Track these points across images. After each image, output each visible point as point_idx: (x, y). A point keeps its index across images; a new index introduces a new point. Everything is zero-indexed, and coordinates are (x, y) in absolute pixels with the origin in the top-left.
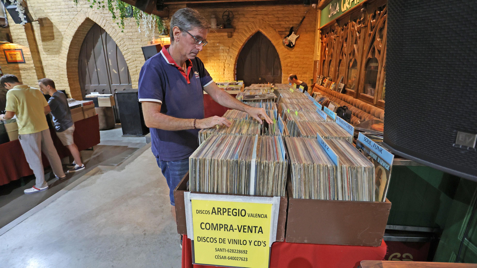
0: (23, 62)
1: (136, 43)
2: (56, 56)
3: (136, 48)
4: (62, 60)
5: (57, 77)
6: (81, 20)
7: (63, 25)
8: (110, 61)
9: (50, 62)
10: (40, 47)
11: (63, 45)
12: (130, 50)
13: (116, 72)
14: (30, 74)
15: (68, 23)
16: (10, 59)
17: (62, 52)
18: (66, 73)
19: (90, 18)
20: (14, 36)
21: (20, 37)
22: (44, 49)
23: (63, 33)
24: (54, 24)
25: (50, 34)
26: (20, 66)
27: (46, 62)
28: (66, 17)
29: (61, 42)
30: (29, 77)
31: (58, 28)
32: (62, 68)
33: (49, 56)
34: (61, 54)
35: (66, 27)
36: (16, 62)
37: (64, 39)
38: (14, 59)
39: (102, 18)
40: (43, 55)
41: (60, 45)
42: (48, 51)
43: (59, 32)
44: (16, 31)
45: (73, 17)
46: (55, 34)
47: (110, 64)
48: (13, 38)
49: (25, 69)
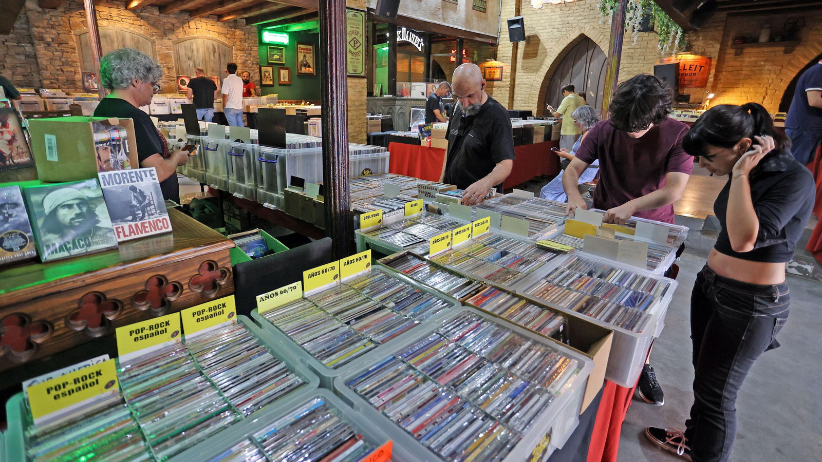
0: (500, 80)
1: (637, 61)
2: (532, 74)
3: (634, 67)
4: (538, 79)
5: (527, 96)
6: (574, 35)
7: (552, 42)
8: (589, 82)
9: (524, 80)
10: (519, 65)
11: (545, 63)
12: (625, 69)
13: (593, 95)
14: (502, 92)
15: (558, 40)
16: (487, 76)
17: (541, 70)
18: (538, 93)
19: (585, 34)
20: (500, 53)
21: (505, 55)
22: (522, 66)
23: (548, 50)
24: (542, 41)
25: (534, 52)
26: (496, 83)
27: (520, 80)
28: (557, 33)
29: (544, 59)
30: (501, 95)
31: (545, 45)
32: (536, 87)
33: (525, 74)
34: (539, 72)
35: (554, 43)
36: (493, 80)
37: (548, 57)
38: (492, 77)
39: (600, 33)
40: (519, 73)
41: (541, 64)
42: (525, 69)
43: (545, 49)
44: (503, 49)
45: (565, 33)
46: (539, 51)
47: (589, 85)
48: (498, 56)
49: (498, 87)
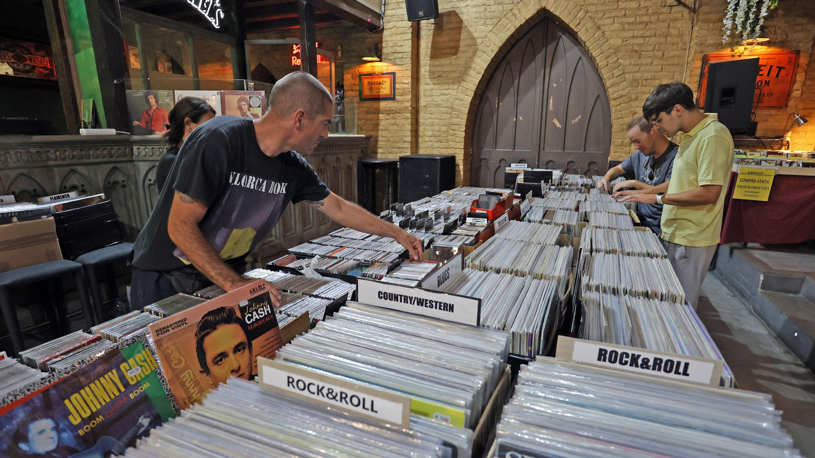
0: (391, 98)
1: (649, 60)
2: (452, 86)
3: (644, 72)
4: (462, 96)
5: (444, 128)
6: (528, 12)
7: (484, 24)
8: (551, 101)
9: (436, 99)
10: (424, 70)
11: (474, 66)
12: (627, 76)
13: (558, 125)
14: (398, 121)
15: (496, 20)
16: (366, 92)
17: (468, 78)
18: (463, 122)
19: (548, 8)
20: (387, 48)
21: (399, 49)
22: (431, 73)
23: (479, 41)
24: (466, 23)
25: (452, 44)
26: (383, 105)
27: (428, 99)
28: (494, 8)
29: (471, 58)
30: (395, 127)
31: (472, 30)
32: (459, 111)
33: (437, 87)
34: (464, 83)
35: (490, 27)
36: (378, 99)
37: (479, 53)
38: (374, 93)
39: (578, 8)
40: (426, 85)
41: (467, 67)
42: (437, 76)
43: (474, 39)
44: (394, 38)
45: (510, 7)
46: (462, 44)
47: (551, 108)
48: (385, 51)
49: (389, 112)
